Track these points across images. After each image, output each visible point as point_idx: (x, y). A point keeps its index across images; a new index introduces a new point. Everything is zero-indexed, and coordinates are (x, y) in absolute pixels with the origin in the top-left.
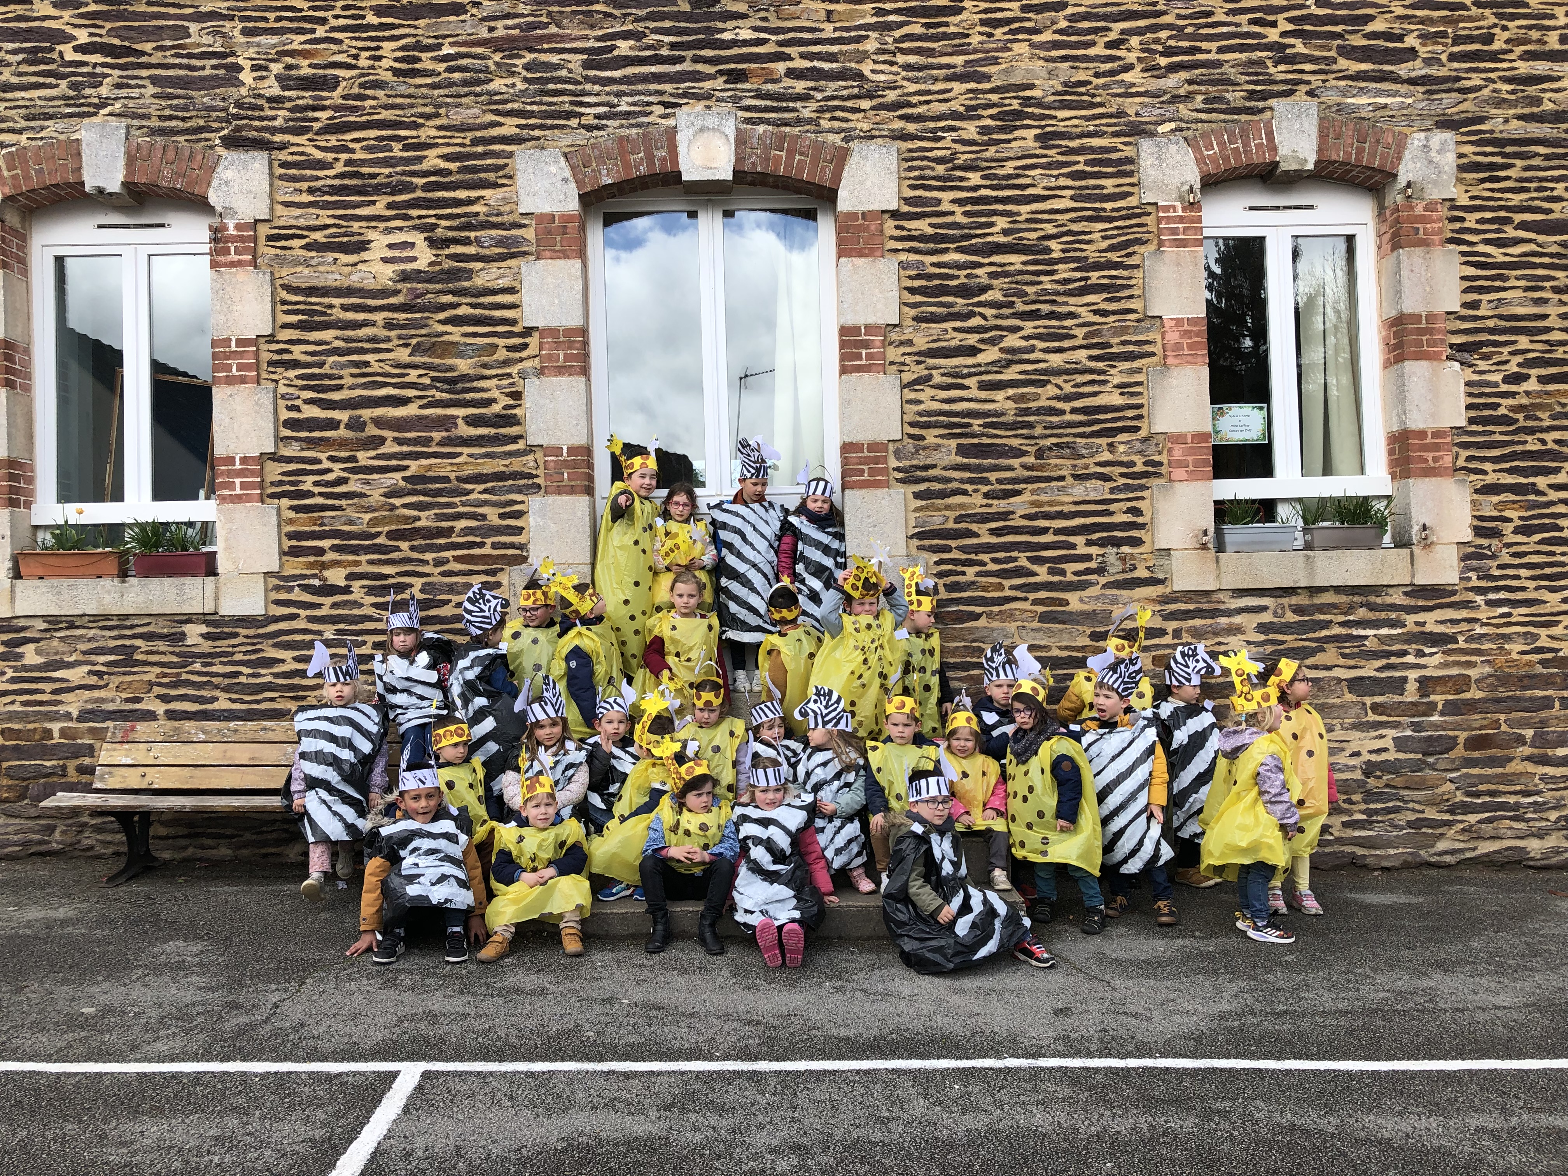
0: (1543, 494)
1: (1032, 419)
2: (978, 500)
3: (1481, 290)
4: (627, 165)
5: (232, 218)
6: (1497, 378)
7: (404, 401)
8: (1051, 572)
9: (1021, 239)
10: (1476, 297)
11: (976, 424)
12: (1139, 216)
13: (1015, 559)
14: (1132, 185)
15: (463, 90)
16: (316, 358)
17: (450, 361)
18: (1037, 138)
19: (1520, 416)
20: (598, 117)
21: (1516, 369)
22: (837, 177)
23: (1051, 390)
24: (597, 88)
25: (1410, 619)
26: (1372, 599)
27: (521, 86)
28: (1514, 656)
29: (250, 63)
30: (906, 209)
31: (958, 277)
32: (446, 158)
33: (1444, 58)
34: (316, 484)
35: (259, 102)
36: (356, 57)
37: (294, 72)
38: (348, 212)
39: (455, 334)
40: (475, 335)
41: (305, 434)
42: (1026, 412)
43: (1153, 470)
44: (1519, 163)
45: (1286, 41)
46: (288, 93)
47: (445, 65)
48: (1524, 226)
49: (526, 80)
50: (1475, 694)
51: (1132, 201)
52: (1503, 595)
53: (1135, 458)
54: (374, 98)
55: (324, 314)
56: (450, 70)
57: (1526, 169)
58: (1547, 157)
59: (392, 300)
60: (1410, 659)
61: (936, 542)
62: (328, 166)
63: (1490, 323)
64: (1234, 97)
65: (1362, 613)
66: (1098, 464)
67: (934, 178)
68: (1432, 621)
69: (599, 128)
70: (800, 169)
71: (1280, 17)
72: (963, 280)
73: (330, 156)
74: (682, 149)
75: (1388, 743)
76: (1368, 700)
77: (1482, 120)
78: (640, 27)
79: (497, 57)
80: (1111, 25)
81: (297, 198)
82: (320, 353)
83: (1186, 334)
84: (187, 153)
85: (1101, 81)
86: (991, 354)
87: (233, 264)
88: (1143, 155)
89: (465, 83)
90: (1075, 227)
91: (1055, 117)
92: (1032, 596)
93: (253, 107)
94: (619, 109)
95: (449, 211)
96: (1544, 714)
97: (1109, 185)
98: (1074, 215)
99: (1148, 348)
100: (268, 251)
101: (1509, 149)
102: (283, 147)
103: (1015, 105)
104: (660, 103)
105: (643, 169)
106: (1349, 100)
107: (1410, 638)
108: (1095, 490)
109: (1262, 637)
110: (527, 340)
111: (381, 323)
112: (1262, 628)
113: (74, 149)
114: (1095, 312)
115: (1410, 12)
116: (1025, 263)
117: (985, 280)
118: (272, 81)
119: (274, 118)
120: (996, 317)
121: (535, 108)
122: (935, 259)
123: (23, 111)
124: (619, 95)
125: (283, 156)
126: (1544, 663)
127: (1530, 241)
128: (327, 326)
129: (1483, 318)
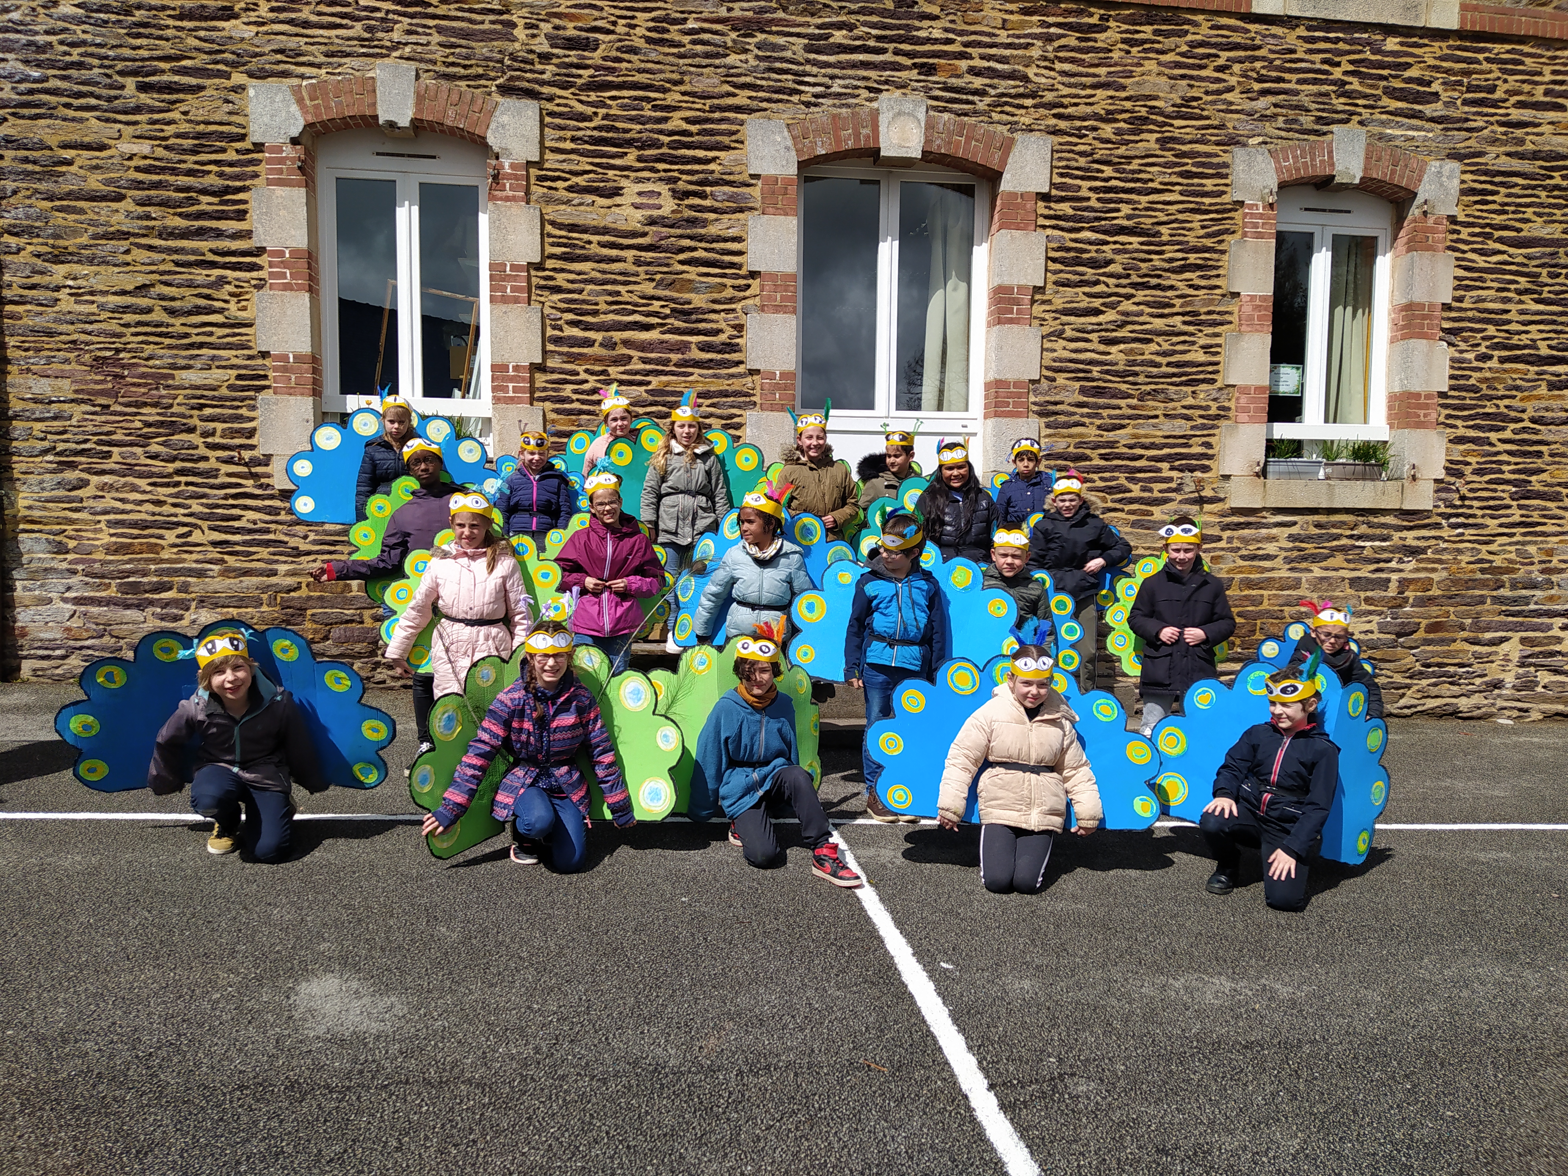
0: (1494, 445)
1: (1137, 369)
2: (1093, 431)
3: (1468, 288)
4: (838, 140)
5: (508, 157)
6: (1471, 356)
7: (648, 327)
8: (1143, 489)
9: (1140, 223)
10: (1462, 293)
11: (1096, 371)
12: (1230, 210)
13: (1117, 479)
14: (1226, 185)
15: (705, 62)
16: (576, 286)
17: (687, 296)
18: (1158, 140)
19: (1484, 386)
20: (816, 96)
21: (1484, 350)
22: (1004, 162)
23: (1153, 347)
24: (815, 70)
25: (1396, 535)
26: (1372, 519)
27: (753, 62)
28: (1463, 565)
29: (524, 21)
30: (1054, 192)
31: (1089, 251)
32: (687, 120)
33: (1459, 102)
34: (575, 392)
35: (531, 56)
36: (614, 23)
37: (561, 32)
38: (604, 160)
39: (692, 272)
40: (707, 275)
41: (565, 349)
42: (1133, 363)
43: (1223, 414)
44: (1503, 190)
45: (1346, 78)
46: (556, 51)
47: (689, 38)
48: (1500, 240)
49: (757, 57)
50: (1435, 592)
51: (1226, 199)
52: (1461, 520)
53: (1211, 403)
54: (629, 62)
55: (583, 248)
56: (694, 42)
57: (1508, 195)
58: (1524, 187)
59: (640, 241)
60: (1393, 564)
61: (1059, 462)
62: (589, 119)
63: (1470, 314)
64: (1307, 121)
65: (1363, 529)
66: (1184, 407)
67: (1077, 169)
68: (1410, 538)
69: (816, 105)
70: (975, 154)
71: (1344, 59)
72: (1094, 254)
73: (590, 110)
74: (882, 129)
75: (1374, 626)
76: (1363, 595)
77: (1481, 154)
78: (852, 19)
79: (734, 35)
80: (1221, 53)
81: (562, 145)
82: (580, 282)
83: (1257, 308)
84: (469, 97)
85: (1210, 98)
86: (1110, 316)
87: (507, 199)
88: (1237, 161)
89: (707, 55)
90: (1180, 217)
91: (1172, 125)
92: (1127, 508)
93: (525, 61)
94: (832, 90)
95: (689, 167)
96: (1479, 608)
97: (1209, 184)
98: (1181, 206)
99: (1227, 317)
100: (538, 191)
101: (1497, 179)
102: (550, 99)
103: (1143, 112)
104: (866, 88)
105: (850, 144)
106: (1389, 131)
107: (1394, 550)
108: (1181, 427)
109: (1291, 545)
110: (750, 281)
111: (631, 260)
112: (1292, 538)
113: (369, 87)
114: (1190, 286)
115: (1438, 63)
116: (1142, 244)
117: (1110, 256)
118: (542, 39)
119: (542, 73)
120: (1117, 286)
121: (764, 83)
122: (1073, 236)
123: (323, 48)
124: (833, 77)
125: (550, 106)
126: (1483, 571)
127: (1503, 252)
128: (586, 259)
129: (1466, 310)
